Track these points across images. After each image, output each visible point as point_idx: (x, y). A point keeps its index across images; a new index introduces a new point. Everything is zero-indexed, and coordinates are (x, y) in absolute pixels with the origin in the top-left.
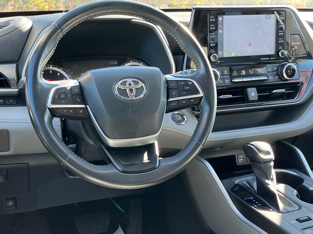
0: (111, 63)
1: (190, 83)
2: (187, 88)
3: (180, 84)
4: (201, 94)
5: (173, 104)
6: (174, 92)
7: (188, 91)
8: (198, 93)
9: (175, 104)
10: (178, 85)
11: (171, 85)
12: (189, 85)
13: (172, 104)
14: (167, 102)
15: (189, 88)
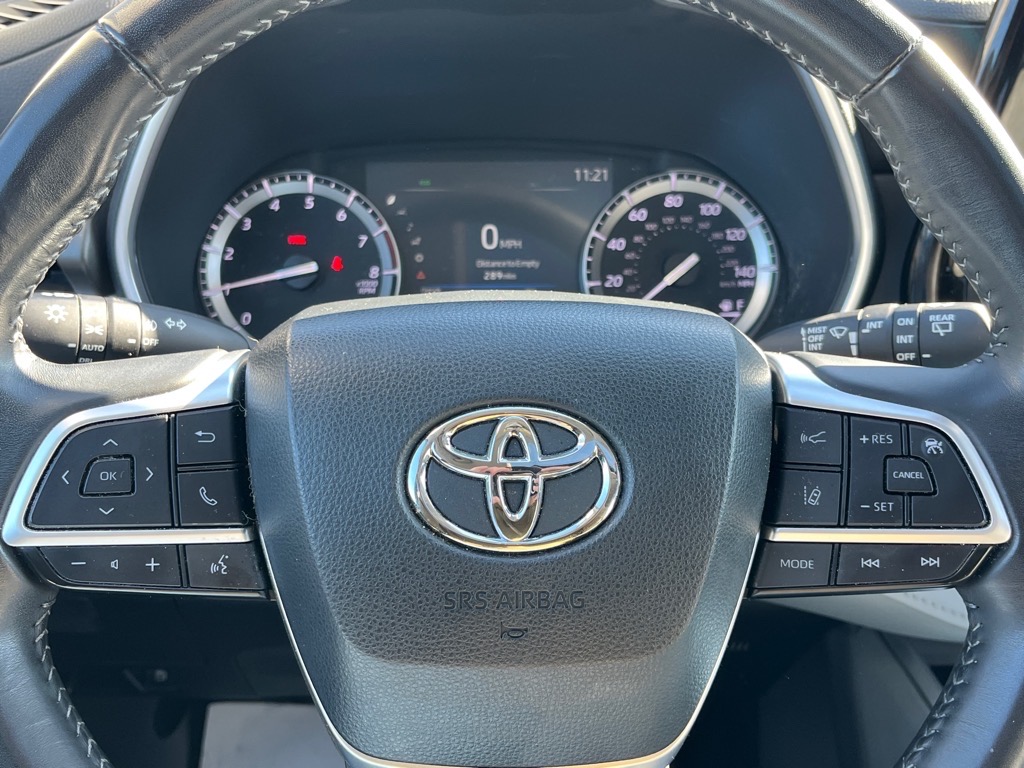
0: (583, 175)
1: (932, 445)
2: (901, 475)
3: (864, 439)
4: (999, 531)
5: (800, 564)
6: (817, 493)
7: (910, 494)
8: (978, 516)
9: (809, 564)
10: (848, 444)
11: (803, 438)
12: (921, 460)
13: (789, 563)
14: (763, 541)
15: (918, 475)
